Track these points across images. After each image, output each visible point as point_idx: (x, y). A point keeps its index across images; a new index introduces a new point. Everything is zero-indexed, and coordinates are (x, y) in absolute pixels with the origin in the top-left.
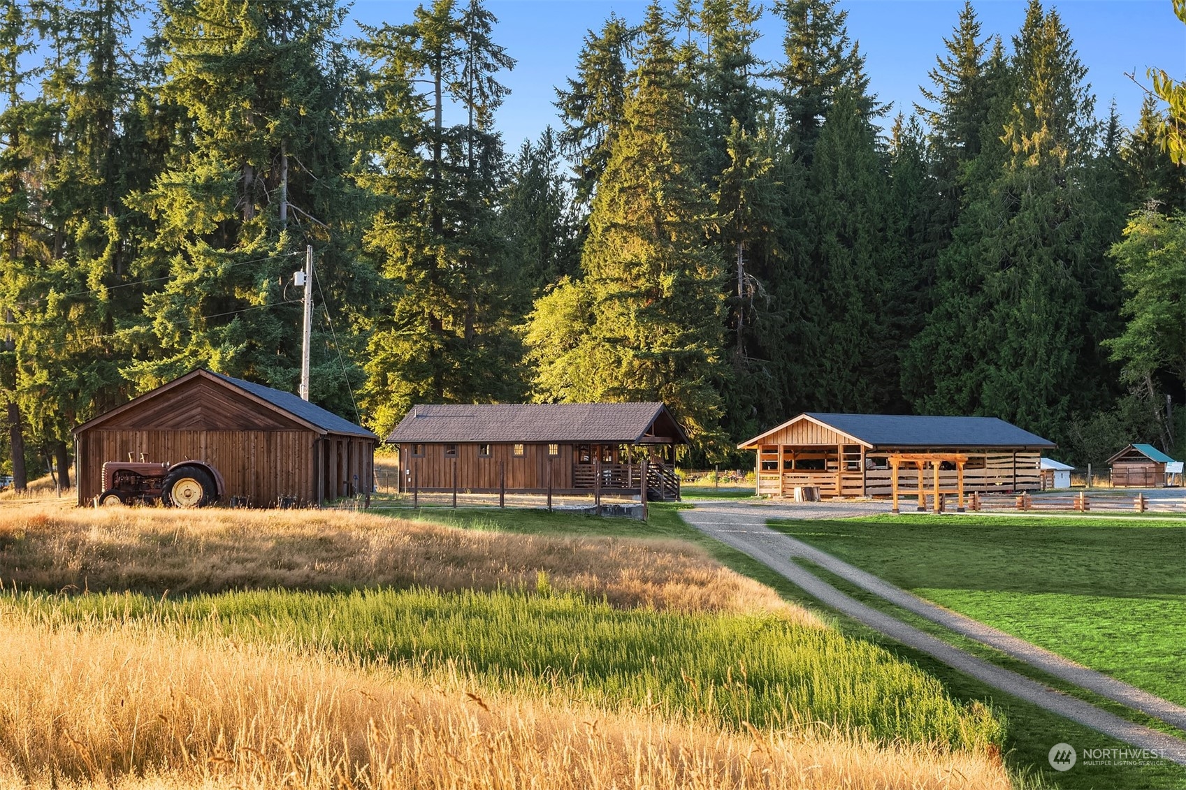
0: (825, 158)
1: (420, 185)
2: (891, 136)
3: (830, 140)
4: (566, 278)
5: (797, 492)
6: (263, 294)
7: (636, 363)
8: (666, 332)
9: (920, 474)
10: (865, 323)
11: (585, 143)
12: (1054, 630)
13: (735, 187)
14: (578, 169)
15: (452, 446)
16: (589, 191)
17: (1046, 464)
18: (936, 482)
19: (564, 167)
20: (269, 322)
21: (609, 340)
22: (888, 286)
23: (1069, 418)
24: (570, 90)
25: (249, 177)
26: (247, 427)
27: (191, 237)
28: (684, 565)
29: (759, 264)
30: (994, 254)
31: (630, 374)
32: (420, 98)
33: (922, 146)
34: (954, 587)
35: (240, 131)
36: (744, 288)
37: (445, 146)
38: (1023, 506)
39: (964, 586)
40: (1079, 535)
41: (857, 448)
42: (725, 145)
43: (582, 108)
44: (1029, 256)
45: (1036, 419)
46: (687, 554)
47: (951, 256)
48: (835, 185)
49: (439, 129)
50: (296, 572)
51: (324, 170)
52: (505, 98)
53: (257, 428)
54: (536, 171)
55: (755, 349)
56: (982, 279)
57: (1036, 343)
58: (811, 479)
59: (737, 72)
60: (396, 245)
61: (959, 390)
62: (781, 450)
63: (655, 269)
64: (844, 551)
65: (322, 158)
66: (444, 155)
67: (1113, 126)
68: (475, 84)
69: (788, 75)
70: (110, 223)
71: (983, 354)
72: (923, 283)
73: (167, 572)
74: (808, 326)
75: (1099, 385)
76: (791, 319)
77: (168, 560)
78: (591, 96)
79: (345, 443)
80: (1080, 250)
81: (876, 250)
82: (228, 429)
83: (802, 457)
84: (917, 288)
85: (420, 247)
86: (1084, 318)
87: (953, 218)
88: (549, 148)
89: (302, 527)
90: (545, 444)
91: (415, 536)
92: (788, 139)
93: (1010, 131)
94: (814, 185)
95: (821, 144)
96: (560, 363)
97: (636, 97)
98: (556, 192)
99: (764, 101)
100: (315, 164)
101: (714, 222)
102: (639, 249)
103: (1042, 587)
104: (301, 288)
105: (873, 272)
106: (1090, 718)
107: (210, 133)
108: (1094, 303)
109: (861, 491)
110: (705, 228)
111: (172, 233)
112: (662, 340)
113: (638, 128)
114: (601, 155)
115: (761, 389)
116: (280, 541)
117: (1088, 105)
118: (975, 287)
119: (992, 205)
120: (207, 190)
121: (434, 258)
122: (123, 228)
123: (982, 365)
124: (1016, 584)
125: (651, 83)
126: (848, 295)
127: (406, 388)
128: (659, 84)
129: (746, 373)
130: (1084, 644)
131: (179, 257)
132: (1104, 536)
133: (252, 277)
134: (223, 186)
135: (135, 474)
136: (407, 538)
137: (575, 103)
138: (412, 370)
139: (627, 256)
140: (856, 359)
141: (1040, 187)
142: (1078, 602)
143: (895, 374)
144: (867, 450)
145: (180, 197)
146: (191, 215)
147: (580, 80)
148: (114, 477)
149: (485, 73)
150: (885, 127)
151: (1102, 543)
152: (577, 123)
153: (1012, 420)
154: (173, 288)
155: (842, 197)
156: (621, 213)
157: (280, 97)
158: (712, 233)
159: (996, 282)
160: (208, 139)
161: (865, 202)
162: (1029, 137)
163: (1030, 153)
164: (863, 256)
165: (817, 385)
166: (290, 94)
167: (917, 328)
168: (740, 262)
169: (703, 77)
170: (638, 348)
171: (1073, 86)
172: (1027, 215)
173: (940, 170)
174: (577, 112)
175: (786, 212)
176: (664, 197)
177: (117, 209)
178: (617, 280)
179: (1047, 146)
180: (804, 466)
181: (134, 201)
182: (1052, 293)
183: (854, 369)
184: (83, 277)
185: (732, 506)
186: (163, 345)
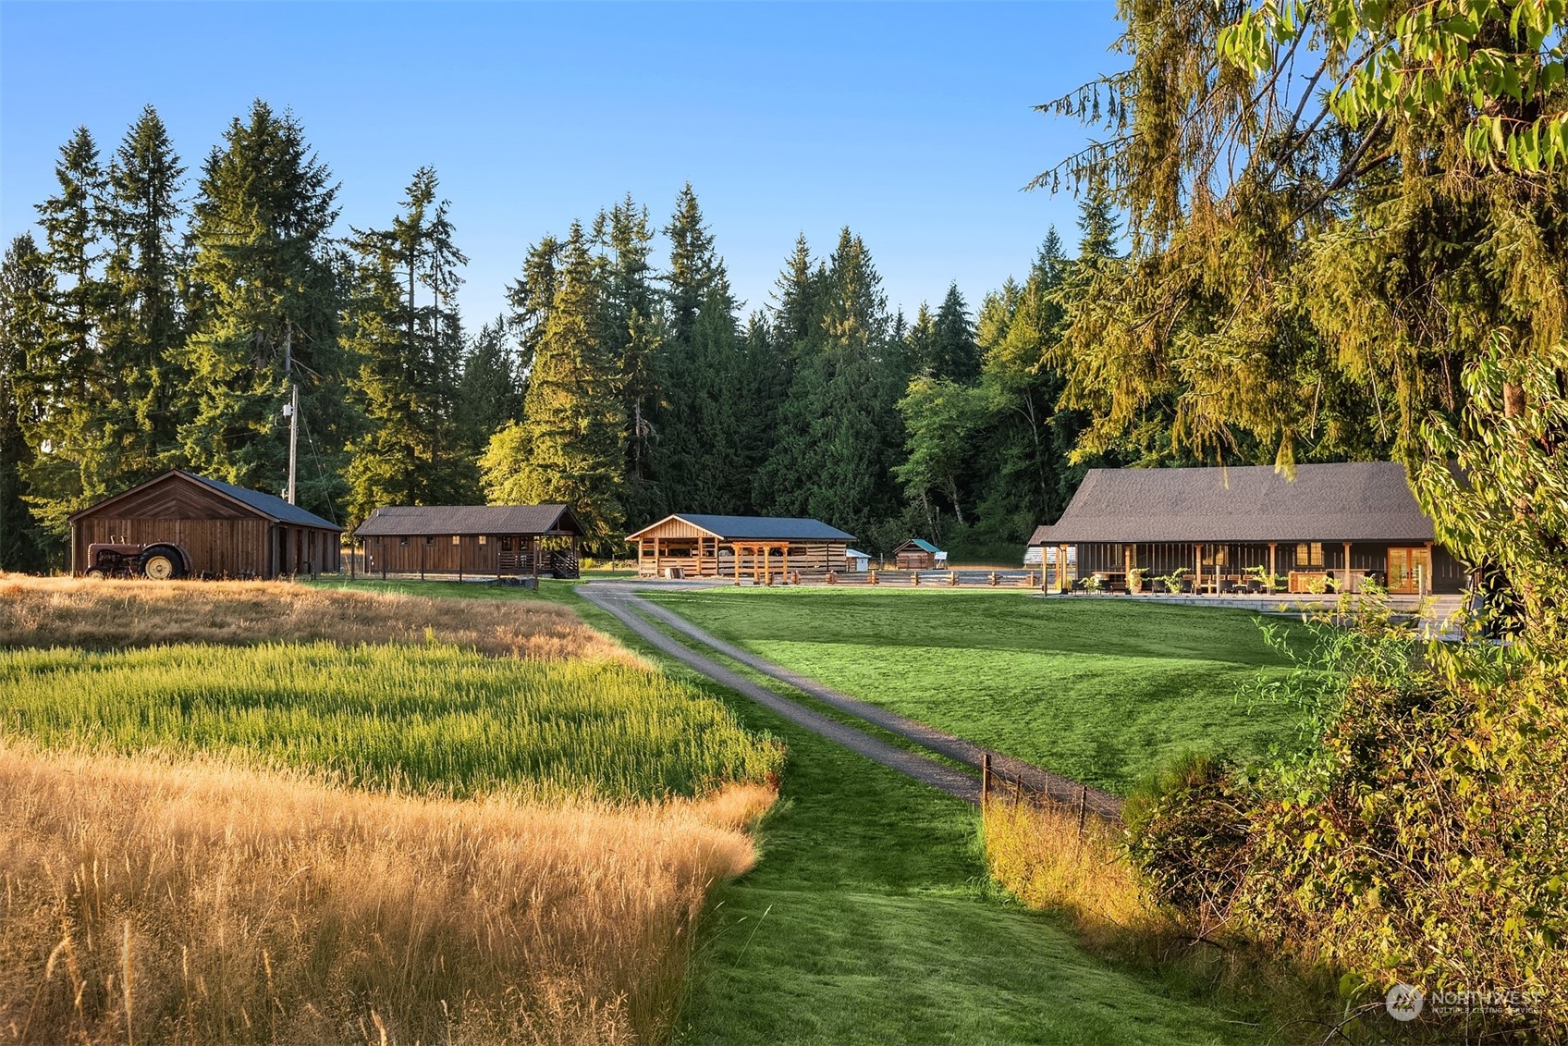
0: (699, 338)
1: (397, 348)
2: (748, 326)
3: (702, 325)
4: (512, 421)
5: (668, 572)
6: (269, 426)
7: (562, 482)
8: (584, 460)
9: (755, 558)
10: (727, 456)
11: (527, 325)
12: (841, 671)
13: (635, 357)
14: (522, 344)
15: (405, 538)
16: (530, 359)
17: (850, 553)
18: (766, 565)
19: (512, 342)
20: (275, 447)
21: (541, 466)
22: (743, 429)
23: (869, 522)
24: (517, 286)
25: (260, 338)
26: (214, 516)
27: (215, 383)
28: (554, 623)
29: (651, 412)
30: (817, 406)
31: (557, 489)
32: (398, 284)
33: (768, 332)
34: (767, 638)
35: (254, 304)
36: (641, 430)
37: (417, 321)
38: (831, 581)
39: (774, 637)
40: (869, 600)
41: (712, 540)
42: (628, 327)
43: (525, 299)
44: (841, 408)
45: (846, 523)
46: (559, 614)
47: (787, 408)
48: (706, 357)
49: (412, 308)
50: (225, 630)
51: (320, 335)
52: (461, 286)
53: (223, 517)
54: (491, 345)
55: (649, 475)
56: (808, 424)
57: (846, 469)
58: (678, 562)
59: (637, 277)
60: (379, 393)
61: (793, 503)
62: (657, 541)
63: (577, 413)
64: (687, 611)
65: (318, 326)
66: (416, 327)
67: (900, 320)
68: (439, 276)
69: (673, 278)
70: (154, 372)
71: (809, 477)
72: (768, 427)
73: (112, 630)
74: (686, 457)
75: (890, 500)
76: (675, 452)
77: (117, 621)
78: (531, 291)
79: (305, 532)
80: (877, 404)
81: (735, 404)
82: (198, 518)
83: (673, 546)
84: (764, 431)
85: (397, 395)
86: (880, 453)
87: (789, 382)
88: (501, 328)
89: (240, 594)
90: (476, 536)
91: (334, 601)
92: (673, 325)
93: (828, 320)
94: (691, 357)
95: (696, 328)
96: (508, 485)
97: (563, 290)
98: (506, 360)
99: (656, 297)
100: (313, 330)
101: (619, 381)
102: (564, 400)
103: (836, 638)
104: (289, 418)
105: (733, 419)
106: (862, 744)
107: (230, 304)
108: (886, 442)
109: (715, 571)
110: (612, 385)
111: (201, 379)
112: (580, 466)
113: (564, 312)
114: (539, 332)
115: (653, 502)
116: (217, 605)
117: (882, 302)
118: (804, 430)
119: (815, 373)
120: (226, 347)
121: (408, 403)
122: (163, 376)
123: (809, 485)
124: (815, 637)
125: (573, 279)
126: (715, 435)
127: (386, 498)
128: (579, 280)
129: (642, 490)
130: (863, 682)
131: (205, 398)
132: (888, 601)
133: (261, 413)
134: (239, 344)
135: (116, 553)
136: (327, 602)
137: (521, 294)
138: (391, 485)
139: (556, 405)
140: (721, 481)
141: (849, 360)
142: (861, 650)
143: (747, 492)
144: (720, 541)
145: (206, 352)
146: (214, 366)
147: (524, 280)
148: (98, 556)
149: (446, 268)
150: (743, 320)
151: (886, 605)
152: (521, 310)
153: (829, 522)
154: (200, 420)
155: (711, 366)
156: (552, 373)
157: (284, 278)
158: (617, 388)
159: (818, 427)
160: (228, 309)
161: (727, 370)
162: (841, 324)
163: (842, 336)
164: (726, 408)
165: (693, 499)
166: (291, 276)
167: (763, 459)
168: (638, 411)
169: (611, 279)
170: (564, 471)
171: (872, 289)
172: (840, 380)
173: (779, 347)
174: (521, 302)
175: (671, 376)
176: (582, 362)
177: (160, 362)
178: (547, 422)
179: (854, 331)
180: (673, 553)
181: (171, 355)
182: (857, 435)
183: (719, 489)
184: (133, 413)
185: (617, 582)
186: (193, 464)
